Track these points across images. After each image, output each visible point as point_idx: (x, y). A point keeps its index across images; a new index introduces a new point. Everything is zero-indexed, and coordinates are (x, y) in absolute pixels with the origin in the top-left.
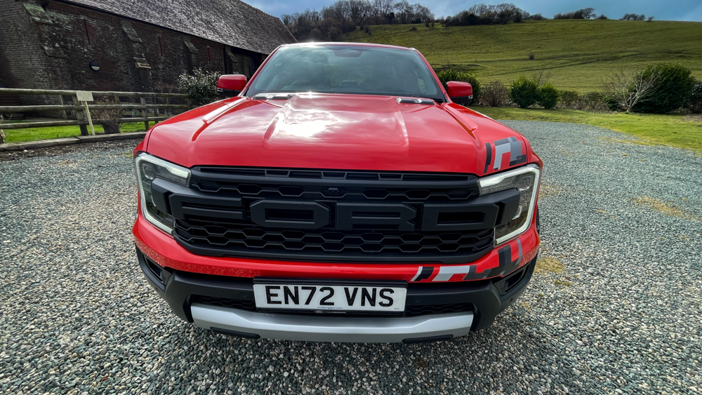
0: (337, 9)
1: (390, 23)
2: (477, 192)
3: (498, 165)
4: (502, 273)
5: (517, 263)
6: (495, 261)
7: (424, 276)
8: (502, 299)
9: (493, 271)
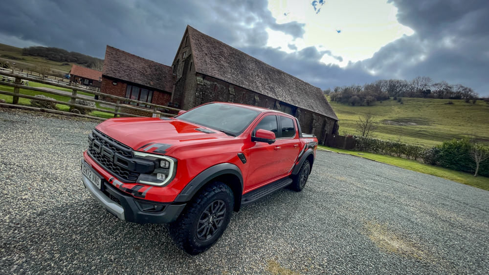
0: (377, 85)
1: (425, 97)
2: (130, 155)
3: (146, 149)
4: (133, 194)
5: (142, 195)
6: (131, 187)
7: (111, 180)
8: (140, 213)
9: (128, 190)
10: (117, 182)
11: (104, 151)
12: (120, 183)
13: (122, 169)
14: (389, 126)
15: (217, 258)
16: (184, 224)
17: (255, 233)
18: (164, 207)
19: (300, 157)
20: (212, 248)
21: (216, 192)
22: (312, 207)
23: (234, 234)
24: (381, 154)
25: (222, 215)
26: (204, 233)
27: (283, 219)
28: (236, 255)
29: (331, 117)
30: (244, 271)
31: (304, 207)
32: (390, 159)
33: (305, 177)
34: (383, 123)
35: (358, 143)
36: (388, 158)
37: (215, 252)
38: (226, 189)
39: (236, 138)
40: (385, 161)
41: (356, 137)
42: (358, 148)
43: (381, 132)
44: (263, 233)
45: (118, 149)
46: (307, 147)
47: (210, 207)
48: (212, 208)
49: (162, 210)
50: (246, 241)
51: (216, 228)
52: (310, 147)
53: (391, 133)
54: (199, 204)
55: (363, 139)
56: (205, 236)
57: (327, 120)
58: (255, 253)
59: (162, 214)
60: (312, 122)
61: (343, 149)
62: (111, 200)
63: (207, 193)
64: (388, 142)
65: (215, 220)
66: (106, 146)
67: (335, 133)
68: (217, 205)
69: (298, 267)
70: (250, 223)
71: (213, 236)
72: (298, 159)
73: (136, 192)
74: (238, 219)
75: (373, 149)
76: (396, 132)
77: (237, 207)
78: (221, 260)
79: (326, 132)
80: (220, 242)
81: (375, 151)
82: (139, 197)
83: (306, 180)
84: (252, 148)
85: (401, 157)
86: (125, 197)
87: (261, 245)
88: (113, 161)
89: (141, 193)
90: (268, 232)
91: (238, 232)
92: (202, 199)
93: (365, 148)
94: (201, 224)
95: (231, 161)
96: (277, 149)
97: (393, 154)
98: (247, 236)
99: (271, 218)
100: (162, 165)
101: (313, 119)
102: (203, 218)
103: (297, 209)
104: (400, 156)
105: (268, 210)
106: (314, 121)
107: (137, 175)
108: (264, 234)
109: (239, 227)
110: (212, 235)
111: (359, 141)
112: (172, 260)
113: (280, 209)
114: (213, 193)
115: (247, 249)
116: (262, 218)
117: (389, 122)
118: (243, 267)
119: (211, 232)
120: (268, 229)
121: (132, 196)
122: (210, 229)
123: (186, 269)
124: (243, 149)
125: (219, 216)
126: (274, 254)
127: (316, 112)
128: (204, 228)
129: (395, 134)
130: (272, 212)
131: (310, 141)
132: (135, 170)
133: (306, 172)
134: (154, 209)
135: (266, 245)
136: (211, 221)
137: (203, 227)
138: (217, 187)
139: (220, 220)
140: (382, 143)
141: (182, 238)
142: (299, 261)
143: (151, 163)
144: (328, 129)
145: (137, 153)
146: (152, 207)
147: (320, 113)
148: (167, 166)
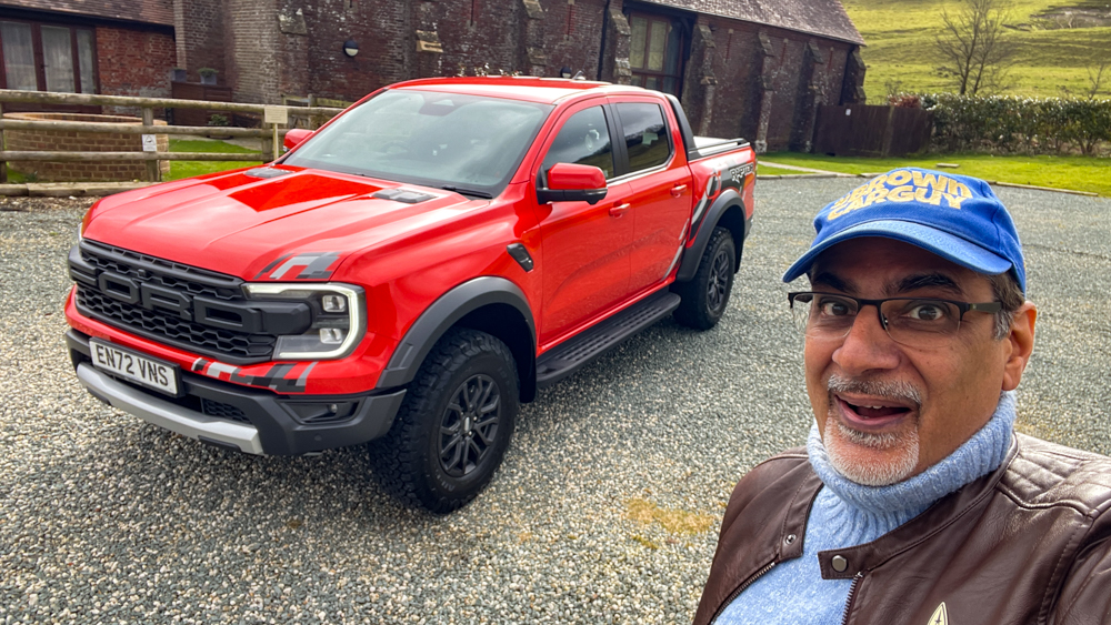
2: (241, 295)
3: (278, 274)
4: (273, 387)
5: (297, 384)
6: (264, 372)
7: (199, 367)
8: (299, 428)
9: (257, 380)
10: (216, 369)
11: (154, 296)
12: (230, 369)
13: (224, 333)
14: (1065, 34)
15: (500, 513)
16: (408, 439)
17: (585, 450)
18: (355, 406)
19: (698, 222)
20: (481, 495)
21: (469, 353)
22: (747, 365)
23: (530, 460)
24: (1024, 155)
25: (493, 413)
26: (456, 459)
27: (662, 407)
28: (545, 501)
29: (832, 33)
30: (570, 528)
31: (721, 368)
32: (1054, 167)
33: (720, 281)
34: (1044, 25)
35: (940, 125)
36: (1043, 166)
37: (491, 503)
38: (490, 346)
39: (495, 203)
40: (1033, 179)
41: (930, 102)
42: (940, 143)
43: (1035, 63)
44: (608, 447)
45: (196, 286)
46: (718, 188)
47: (461, 394)
48: (466, 397)
49: (353, 411)
50: (566, 469)
51: (482, 445)
52: (727, 185)
53: (1073, 63)
54: (434, 387)
55: (956, 105)
56: (460, 466)
57: (815, 48)
58: (591, 490)
59: (356, 421)
60: (759, 68)
61: (883, 158)
62: (208, 417)
63: (447, 360)
64: (1049, 104)
65: (477, 427)
66: (151, 282)
67: (851, 101)
68: (477, 386)
69: (700, 503)
70: (568, 430)
71: (480, 466)
72: (692, 230)
73: (278, 381)
74: (536, 427)
75: (995, 138)
76: (1089, 52)
77: (528, 391)
78: (511, 516)
79: (817, 100)
80: (499, 482)
81: (1002, 143)
82: (287, 394)
83: (725, 290)
84: (542, 224)
85: (1093, 156)
86: (256, 398)
87: (605, 472)
88: (193, 316)
89: (293, 382)
90: (620, 443)
91: (541, 454)
92: (439, 375)
93: (968, 139)
94: (448, 437)
95: (492, 271)
96: (617, 214)
97: (1065, 147)
98: (566, 460)
99: (626, 410)
100: (328, 306)
101: (759, 56)
102: (450, 422)
103: (701, 376)
104: (1089, 148)
105: (616, 391)
106: (767, 61)
107: (270, 340)
108: (611, 450)
109: (542, 442)
110: (476, 464)
111: (944, 114)
112: (392, 532)
113: (650, 386)
114: (461, 359)
115: (572, 485)
116: (599, 414)
117: (1068, 13)
118: (567, 521)
119: (473, 457)
120: (621, 437)
121: (270, 393)
122: (470, 448)
123: (432, 544)
124: (518, 230)
125: (486, 416)
126: (640, 487)
127: (773, 22)
128: (454, 448)
129: (1086, 64)
130: (628, 395)
131: (725, 166)
132: (263, 331)
133: (724, 265)
134: (331, 414)
135: (618, 471)
136: (467, 428)
137: (452, 443)
138: (469, 341)
139: (490, 425)
140: (1028, 111)
141: (409, 472)
142: (704, 492)
143: (301, 307)
144: (823, 85)
145: (254, 289)
146: (324, 411)
147: (789, 25)
148: (342, 306)
